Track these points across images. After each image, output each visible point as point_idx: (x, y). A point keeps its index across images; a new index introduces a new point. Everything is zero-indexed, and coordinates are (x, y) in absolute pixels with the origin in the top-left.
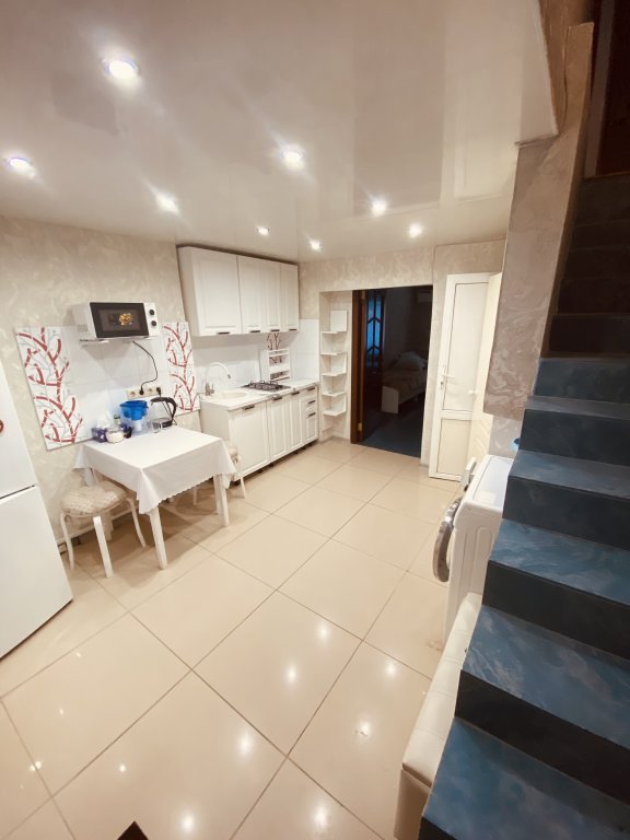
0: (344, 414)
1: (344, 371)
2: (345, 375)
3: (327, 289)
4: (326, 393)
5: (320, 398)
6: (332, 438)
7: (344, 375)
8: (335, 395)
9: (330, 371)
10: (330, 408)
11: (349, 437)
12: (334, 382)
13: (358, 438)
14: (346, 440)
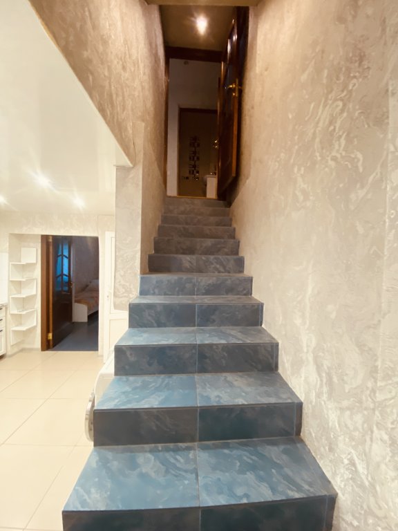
0: (35, 328)
1: (34, 293)
2: (36, 295)
3: (17, 232)
4: (16, 312)
5: (9, 316)
6: (22, 350)
7: (34, 296)
8: (24, 313)
9: (20, 293)
10: (20, 324)
11: (40, 346)
12: (25, 302)
13: (48, 345)
14: (36, 349)
